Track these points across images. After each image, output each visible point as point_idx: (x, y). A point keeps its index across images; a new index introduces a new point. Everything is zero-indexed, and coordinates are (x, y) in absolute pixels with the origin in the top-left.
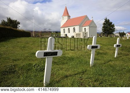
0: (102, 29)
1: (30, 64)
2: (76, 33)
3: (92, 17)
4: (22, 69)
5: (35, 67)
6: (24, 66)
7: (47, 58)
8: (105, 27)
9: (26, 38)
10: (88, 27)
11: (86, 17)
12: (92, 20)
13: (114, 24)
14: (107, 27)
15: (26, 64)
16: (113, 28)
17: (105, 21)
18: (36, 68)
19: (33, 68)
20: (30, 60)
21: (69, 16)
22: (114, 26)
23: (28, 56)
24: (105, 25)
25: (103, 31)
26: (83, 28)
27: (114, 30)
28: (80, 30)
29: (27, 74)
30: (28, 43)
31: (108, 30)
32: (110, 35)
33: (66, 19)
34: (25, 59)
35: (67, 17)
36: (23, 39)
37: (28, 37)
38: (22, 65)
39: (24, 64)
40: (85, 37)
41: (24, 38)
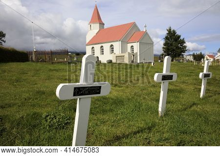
0: (163, 48)
1: (35, 114)
2: (115, 55)
3: (145, 26)
4: (18, 124)
5: (46, 121)
6: (22, 117)
7: (80, 99)
8: (168, 44)
9: (19, 63)
10: (138, 43)
11: (134, 26)
12: (145, 31)
13: (183, 39)
14: (171, 45)
15: (28, 115)
16: (182, 45)
17: (167, 34)
18: (50, 122)
19: (43, 121)
20: (34, 106)
21: (102, 24)
22: (185, 43)
23: (30, 99)
24: (169, 40)
25: (164, 52)
26: (129, 45)
27: (184, 50)
28: (123, 50)
29: (31, 135)
30: (24, 73)
31: (174, 50)
32: (177, 58)
33: (96, 28)
34: (23, 104)
35: (98, 25)
36: (14, 66)
37: (23, 62)
38: (18, 116)
39: (23, 113)
40: (133, 62)
41: (15, 63)
